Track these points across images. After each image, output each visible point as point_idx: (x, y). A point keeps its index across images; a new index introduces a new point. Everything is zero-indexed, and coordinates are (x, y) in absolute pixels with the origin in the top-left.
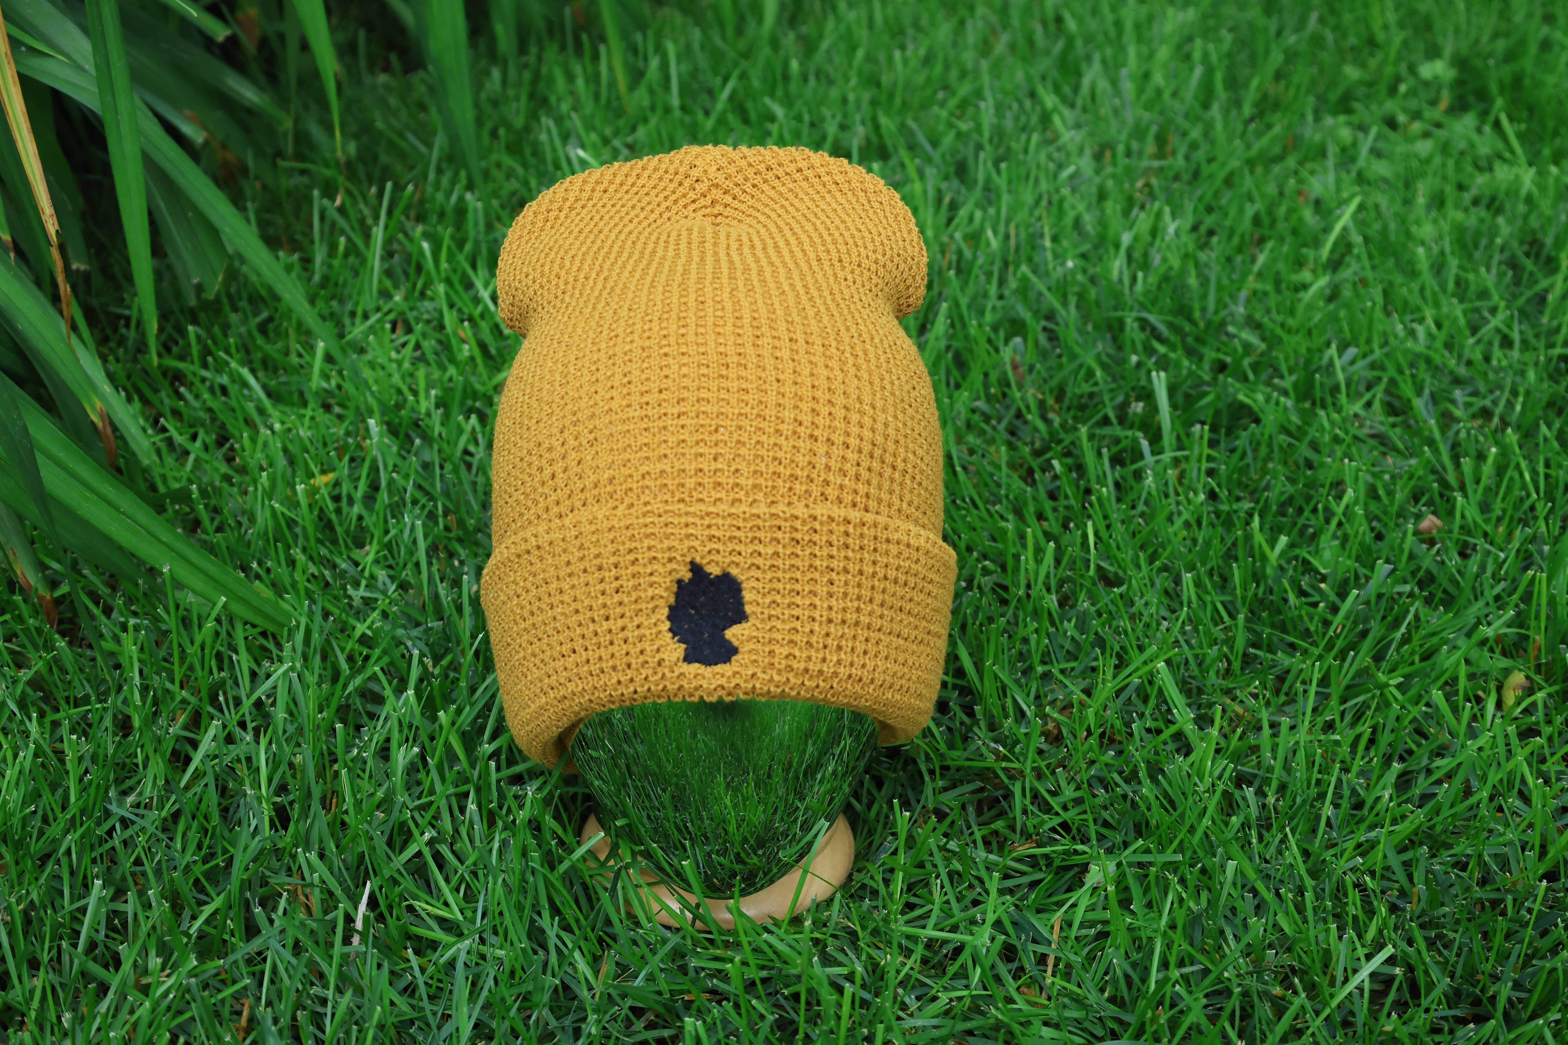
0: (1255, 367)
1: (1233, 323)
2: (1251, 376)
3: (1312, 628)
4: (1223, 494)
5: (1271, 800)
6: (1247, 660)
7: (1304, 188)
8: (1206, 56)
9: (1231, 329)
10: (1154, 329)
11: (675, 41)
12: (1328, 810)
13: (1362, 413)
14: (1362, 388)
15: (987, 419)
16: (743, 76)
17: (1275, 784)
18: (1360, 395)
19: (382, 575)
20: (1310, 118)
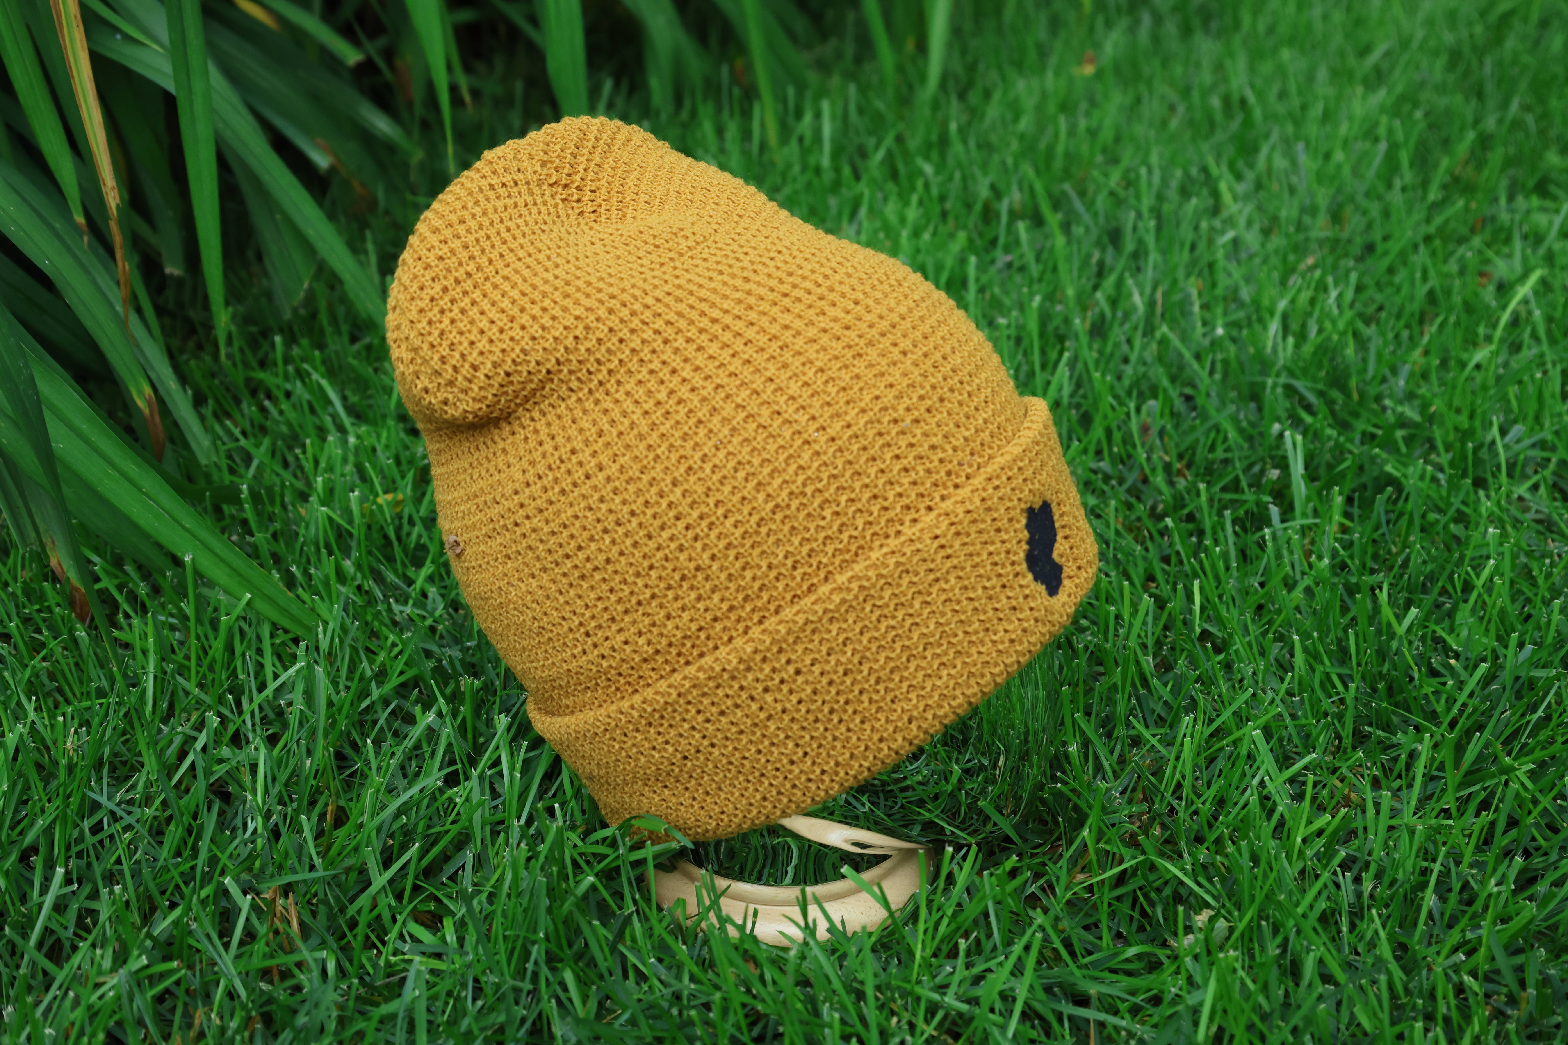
0: (1409, 440)
1: (1391, 396)
2: (1403, 449)
3: (1439, 710)
4: (1354, 564)
5: (1367, 886)
6: (1360, 738)
7: (1489, 269)
8: (1390, 132)
9: (1387, 402)
10: (1302, 399)
11: (833, 104)
12: (1430, 899)
13: (1527, 496)
14: (1529, 470)
15: (1107, 478)
16: (900, 139)
17: (1373, 868)
18: (1524, 477)
19: (432, 591)
20: (1503, 201)
